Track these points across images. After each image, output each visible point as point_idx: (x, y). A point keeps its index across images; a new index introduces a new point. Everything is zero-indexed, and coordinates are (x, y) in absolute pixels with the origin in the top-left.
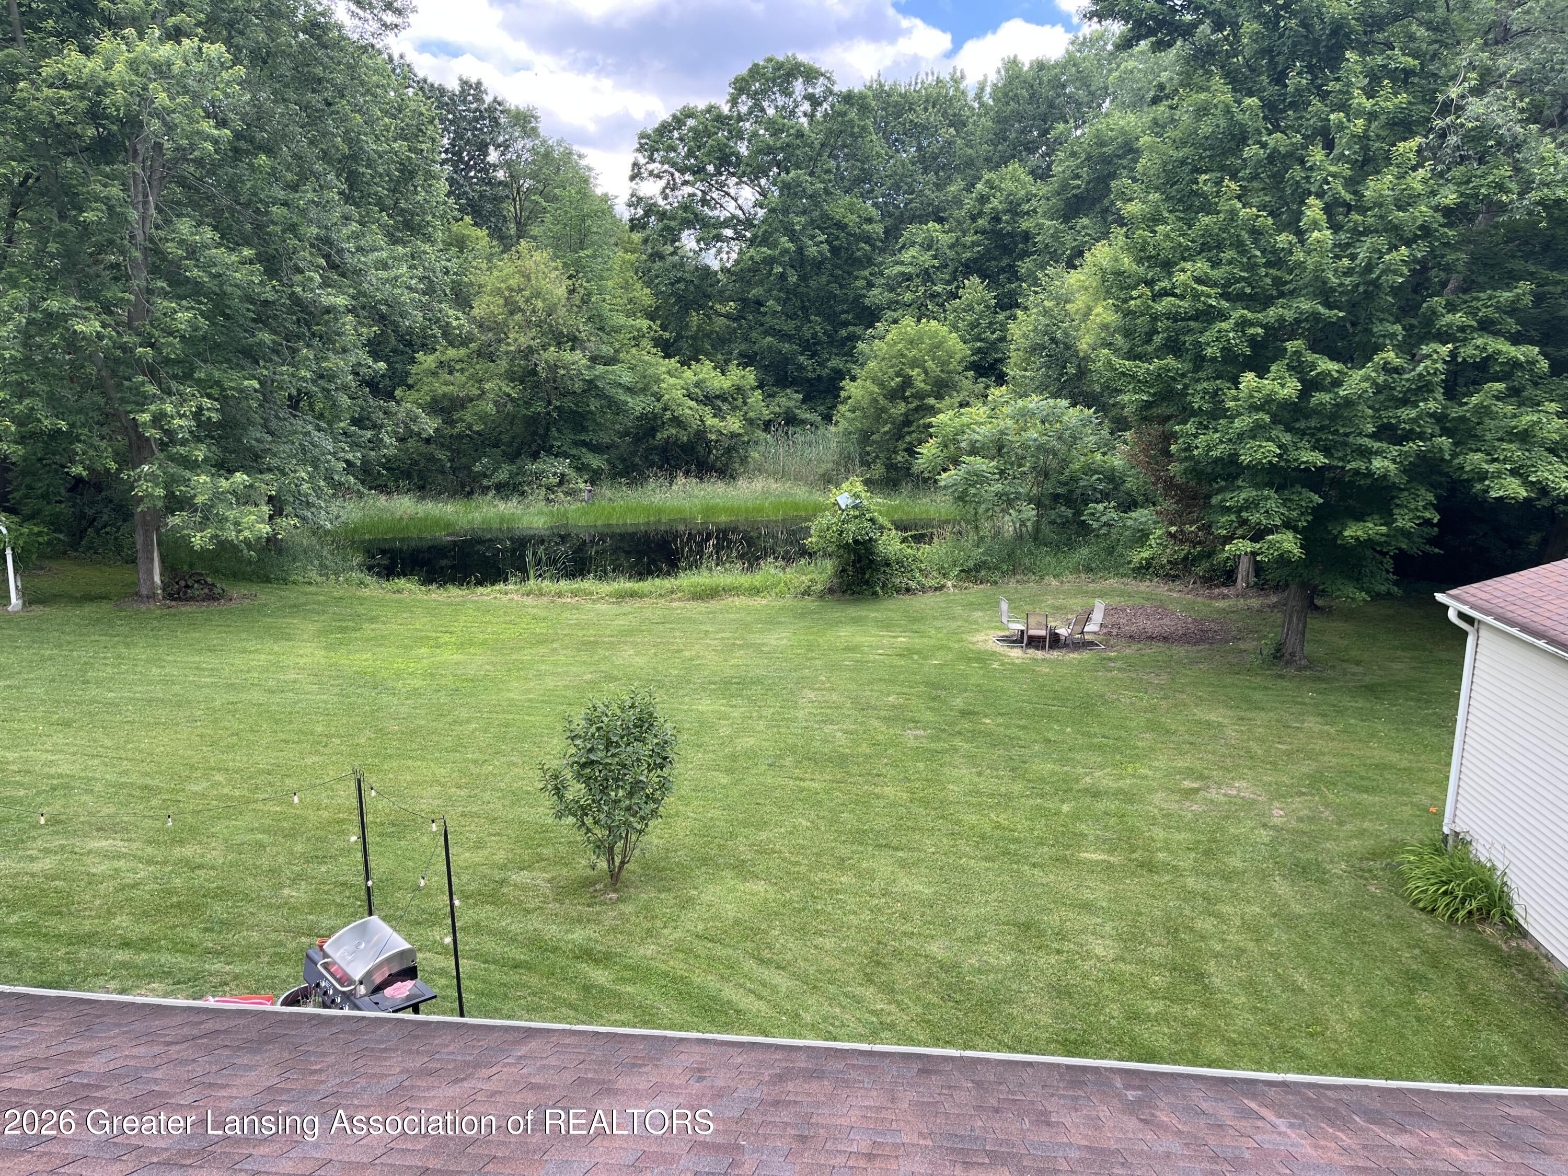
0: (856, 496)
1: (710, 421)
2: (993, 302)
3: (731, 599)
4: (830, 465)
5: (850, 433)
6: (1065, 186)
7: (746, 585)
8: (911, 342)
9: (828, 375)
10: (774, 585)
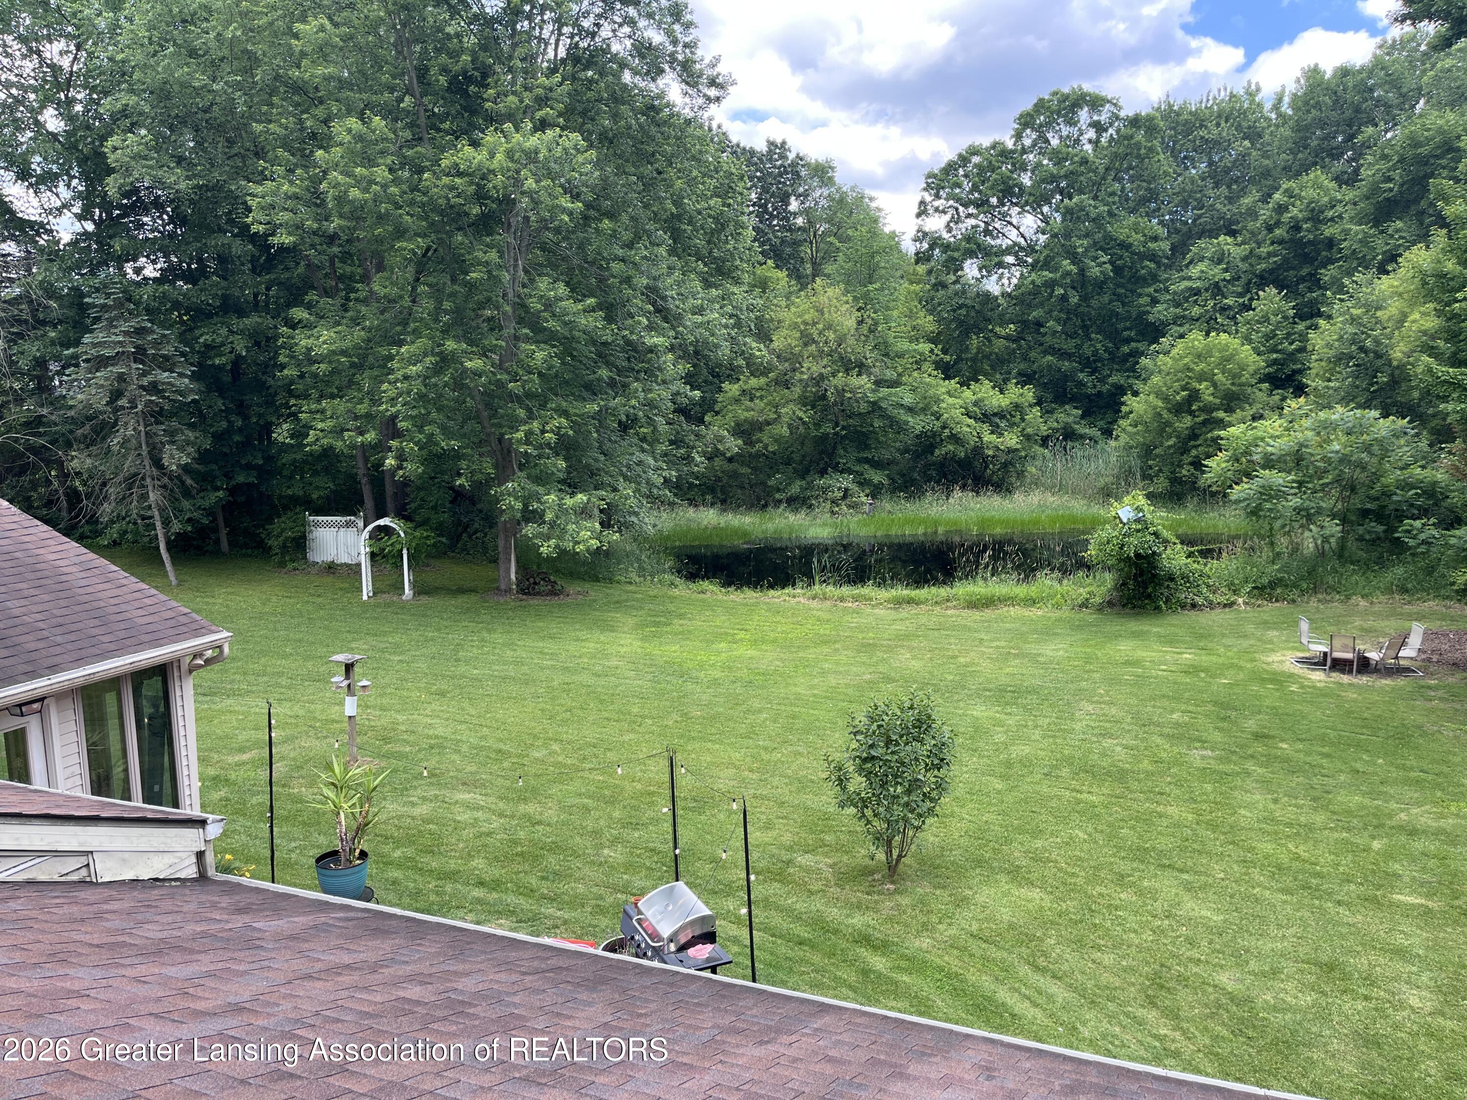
0: (1139, 509)
1: (987, 438)
2: (1292, 312)
3: (1006, 609)
4: (1110, 479)
5: (1131, 448)
6: (1375, 189)
7: (1022, 595)
8: (1199, 356)
9: (1109, 390)
10: (1051, 597)
